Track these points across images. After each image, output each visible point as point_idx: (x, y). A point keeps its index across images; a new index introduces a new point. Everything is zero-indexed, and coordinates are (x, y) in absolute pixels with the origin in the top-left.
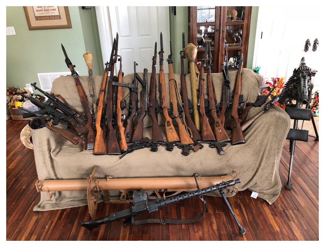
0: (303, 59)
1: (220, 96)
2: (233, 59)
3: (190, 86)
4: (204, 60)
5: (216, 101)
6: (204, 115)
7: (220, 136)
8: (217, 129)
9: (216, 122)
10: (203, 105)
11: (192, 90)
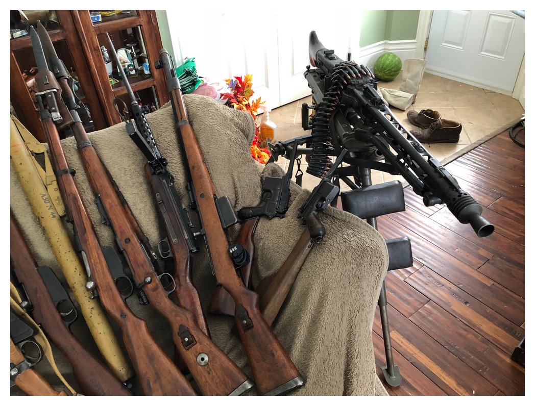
0: (313, 38)
1: (152, 217)
2: (126, 51)
3: (29, 210)
4: (43, 96)
5: (143, 240)
6: (123, 315)
7: (209, 381)
8: (189, 355)
9: (176, 328)
10: (106, 279)
11: (43, 224)
